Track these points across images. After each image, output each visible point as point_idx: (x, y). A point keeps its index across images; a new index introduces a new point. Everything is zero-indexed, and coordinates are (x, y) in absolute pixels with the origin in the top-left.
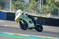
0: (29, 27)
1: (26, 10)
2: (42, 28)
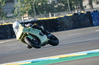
0: (42, 43)
2: (56, 39)
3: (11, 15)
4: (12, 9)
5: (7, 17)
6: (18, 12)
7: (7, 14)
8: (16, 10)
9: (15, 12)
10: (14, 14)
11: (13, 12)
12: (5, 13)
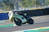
1: (29, 6)
3: (43, 4)
4: (43, 1)
5: (41, 5)
6: (47, 3)
7: (41, 3)
8: (46, 1)
9: (45, 3)
10: (45, 4)
11: (44, 3)
12: (40, 3)
